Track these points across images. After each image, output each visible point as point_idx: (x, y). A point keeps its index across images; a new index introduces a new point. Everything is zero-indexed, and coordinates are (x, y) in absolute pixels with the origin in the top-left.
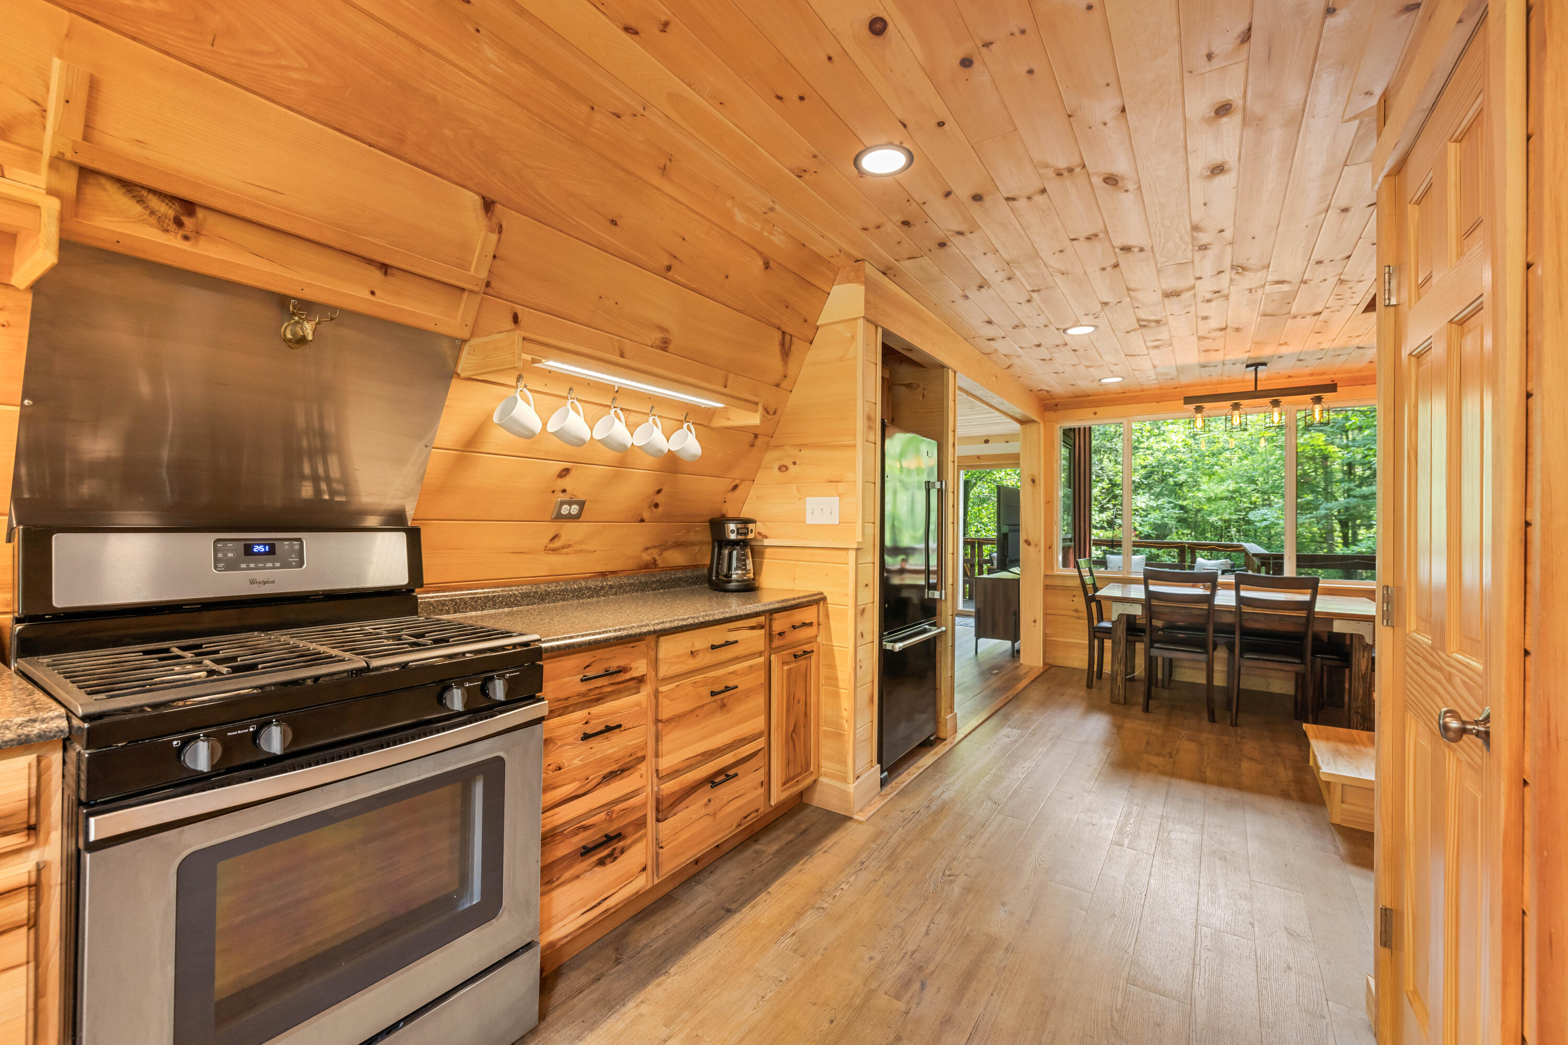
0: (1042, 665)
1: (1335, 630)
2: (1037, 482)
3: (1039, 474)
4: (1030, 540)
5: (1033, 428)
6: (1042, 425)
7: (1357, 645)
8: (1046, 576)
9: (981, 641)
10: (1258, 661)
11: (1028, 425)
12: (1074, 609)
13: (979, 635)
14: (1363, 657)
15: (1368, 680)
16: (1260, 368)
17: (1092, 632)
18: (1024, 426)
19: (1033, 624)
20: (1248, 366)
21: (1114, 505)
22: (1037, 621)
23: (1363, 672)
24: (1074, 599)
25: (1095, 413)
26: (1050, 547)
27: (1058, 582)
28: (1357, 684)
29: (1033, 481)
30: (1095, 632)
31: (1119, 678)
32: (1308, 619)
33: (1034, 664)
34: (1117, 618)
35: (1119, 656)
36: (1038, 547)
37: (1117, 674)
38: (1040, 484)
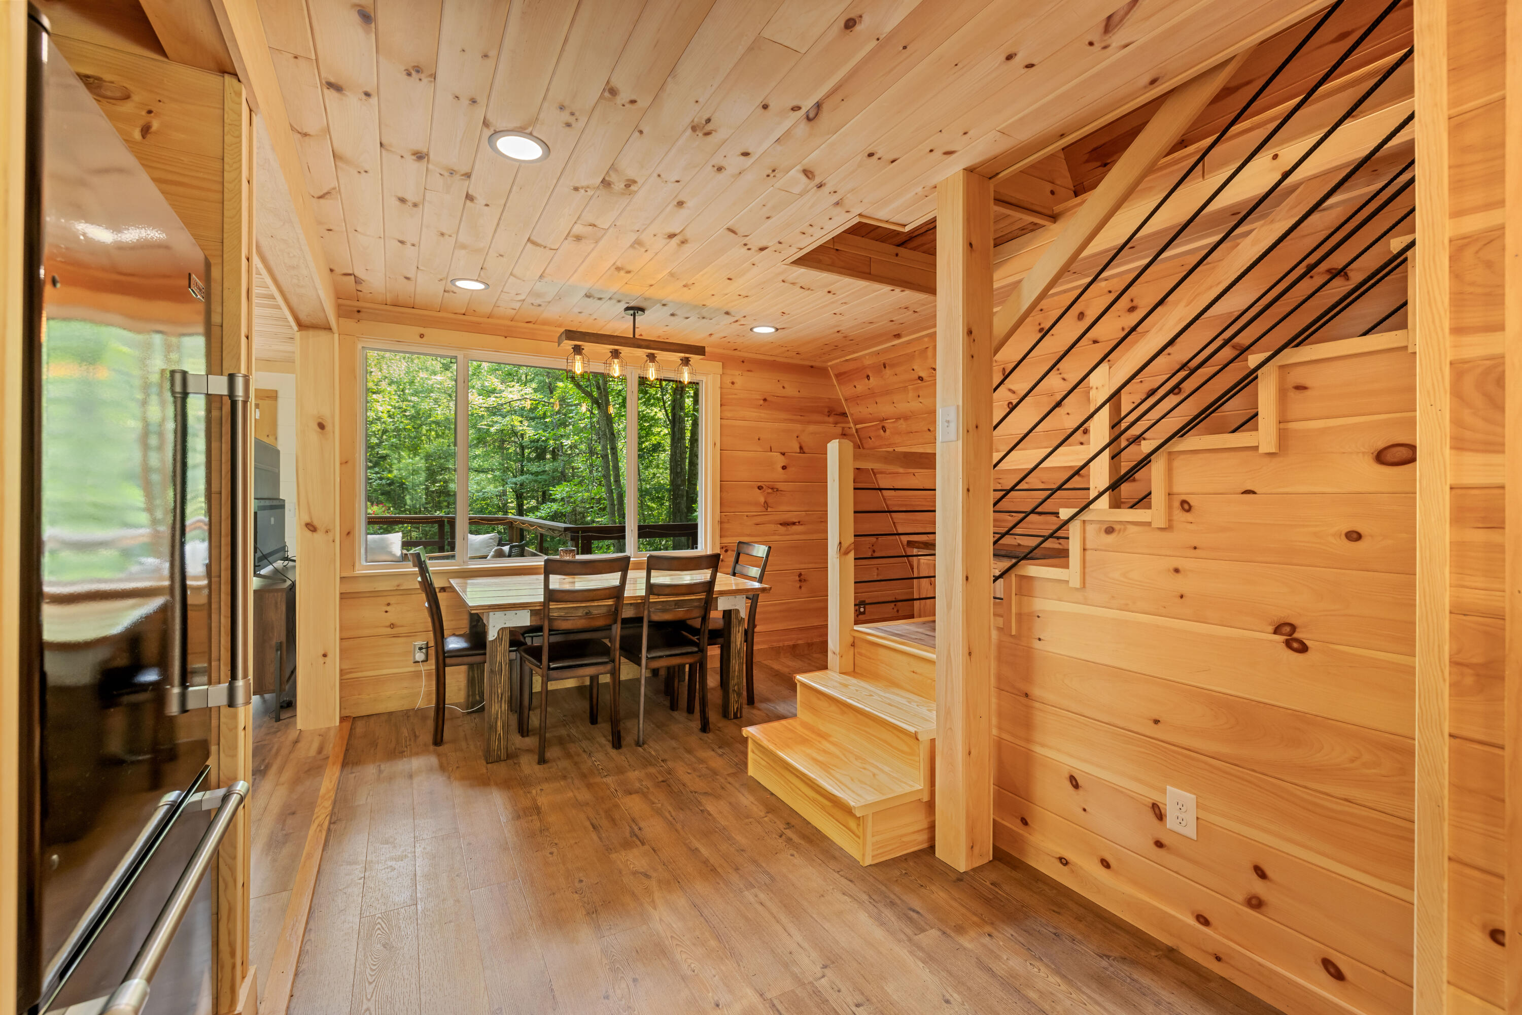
0: (339, 723)
2: (328, 427)
3: (333, 417)
4: (316, 523)
5: (320, 340)
6: (336, 336)
7: (735, 620)
8: (342, 578)
11: (311, 333)
12: (388, 624)
14: (739, 632)
16: (639, 313)
17: (441, 658)
18: (304, 333)
19: (322, 660)
20: (626, 310)
22: (330, 655)
23: (738, 648)
24: (388, 608)
25: (422, 336)
26: (349, 533)
27: (362, 587)
29: (321, 426)
30: (444, 657)
31: (499, 724)
33: (323, 725)
34: (496, 635)
35: (499, 691)
36: (330, 534)
37: (497, 718)
38: (334, 432)
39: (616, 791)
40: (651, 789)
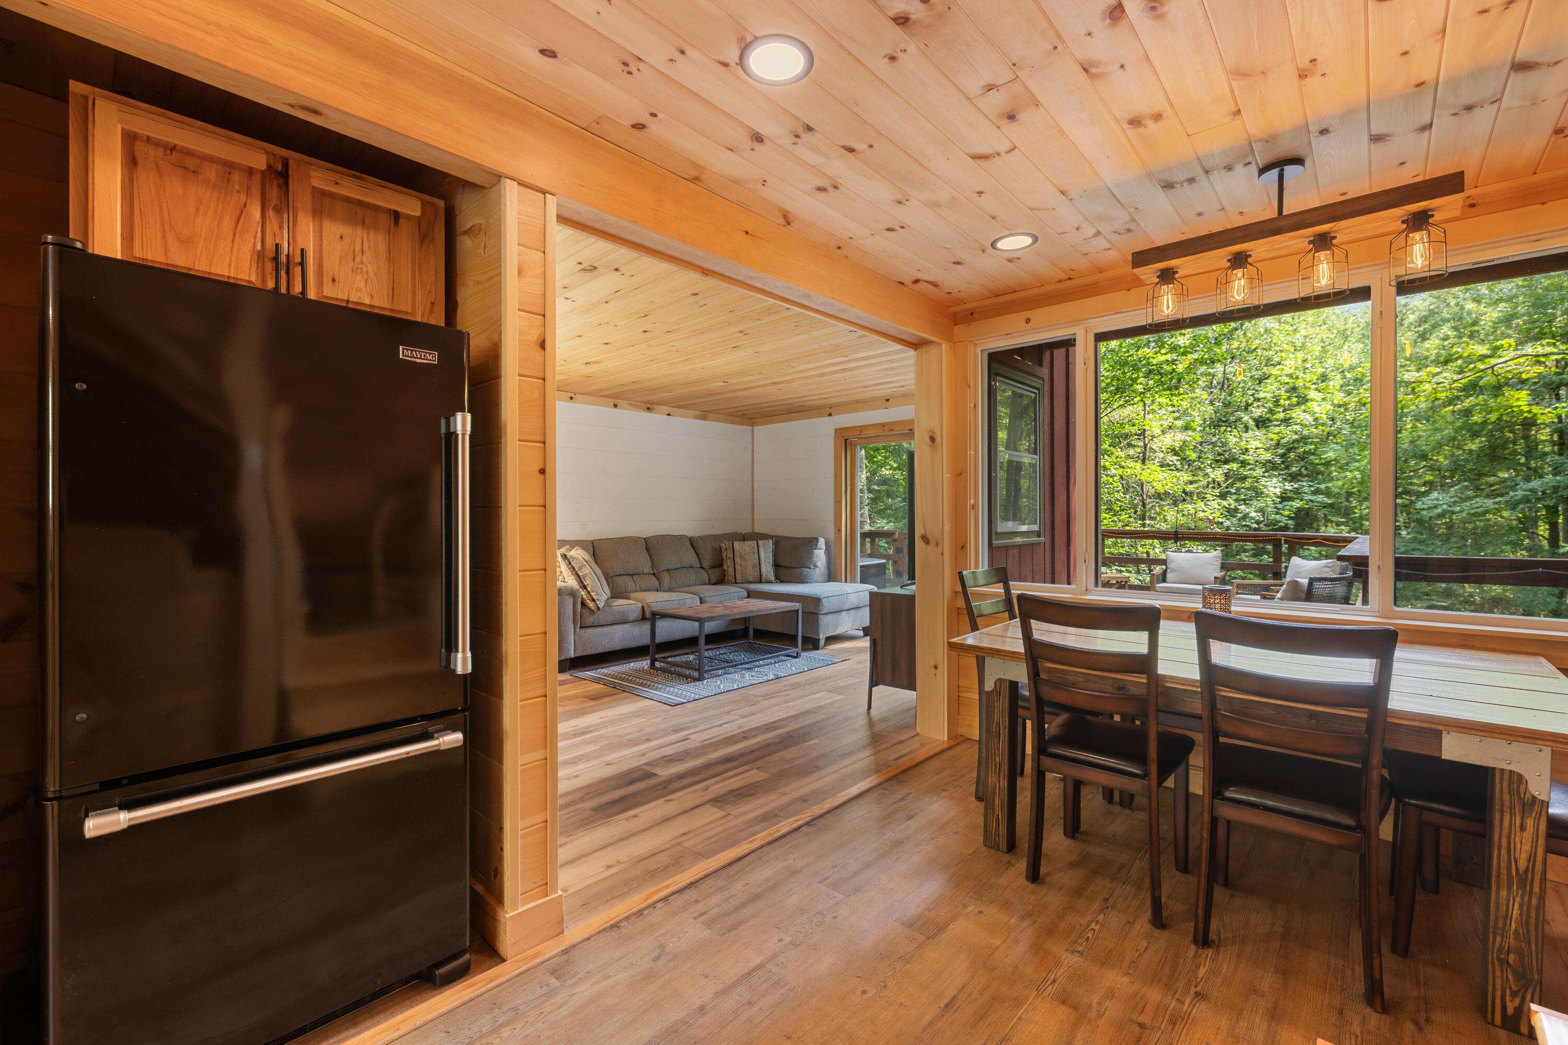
0: (946, 739)
1: (1446, 755)
2: (938, 439)
3: (944, 428)
4: (929, 536)
5: (931, 354)
6: (943, 347)
7: (1506, 797)
9: (879, 690)
10: (1254, 811)
11: (923, 348)
13: (874, 682)
14: (1523, 828)
15: (1536, 889)
16: (1289, 170)
18: (919, 351)
19: (933, 671)
20: (1262, 171)
21: (1238, 489)
22: (940, 667)
23: (1522, 865)
25: (1028, 321)
26: (963, 547)
28: (1504, 893)
29: (932, 439)
31: (996, 801)
32: (1370, 723)
33: (936, 736)
34: (993, 686)
35: (997, 760)
36: (940, 547)
37: (994, 793)
38: (942, 444)
39: (1054, 981)
40: (1101, 1022)
